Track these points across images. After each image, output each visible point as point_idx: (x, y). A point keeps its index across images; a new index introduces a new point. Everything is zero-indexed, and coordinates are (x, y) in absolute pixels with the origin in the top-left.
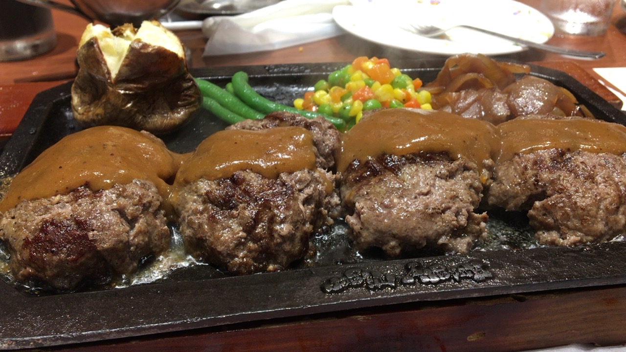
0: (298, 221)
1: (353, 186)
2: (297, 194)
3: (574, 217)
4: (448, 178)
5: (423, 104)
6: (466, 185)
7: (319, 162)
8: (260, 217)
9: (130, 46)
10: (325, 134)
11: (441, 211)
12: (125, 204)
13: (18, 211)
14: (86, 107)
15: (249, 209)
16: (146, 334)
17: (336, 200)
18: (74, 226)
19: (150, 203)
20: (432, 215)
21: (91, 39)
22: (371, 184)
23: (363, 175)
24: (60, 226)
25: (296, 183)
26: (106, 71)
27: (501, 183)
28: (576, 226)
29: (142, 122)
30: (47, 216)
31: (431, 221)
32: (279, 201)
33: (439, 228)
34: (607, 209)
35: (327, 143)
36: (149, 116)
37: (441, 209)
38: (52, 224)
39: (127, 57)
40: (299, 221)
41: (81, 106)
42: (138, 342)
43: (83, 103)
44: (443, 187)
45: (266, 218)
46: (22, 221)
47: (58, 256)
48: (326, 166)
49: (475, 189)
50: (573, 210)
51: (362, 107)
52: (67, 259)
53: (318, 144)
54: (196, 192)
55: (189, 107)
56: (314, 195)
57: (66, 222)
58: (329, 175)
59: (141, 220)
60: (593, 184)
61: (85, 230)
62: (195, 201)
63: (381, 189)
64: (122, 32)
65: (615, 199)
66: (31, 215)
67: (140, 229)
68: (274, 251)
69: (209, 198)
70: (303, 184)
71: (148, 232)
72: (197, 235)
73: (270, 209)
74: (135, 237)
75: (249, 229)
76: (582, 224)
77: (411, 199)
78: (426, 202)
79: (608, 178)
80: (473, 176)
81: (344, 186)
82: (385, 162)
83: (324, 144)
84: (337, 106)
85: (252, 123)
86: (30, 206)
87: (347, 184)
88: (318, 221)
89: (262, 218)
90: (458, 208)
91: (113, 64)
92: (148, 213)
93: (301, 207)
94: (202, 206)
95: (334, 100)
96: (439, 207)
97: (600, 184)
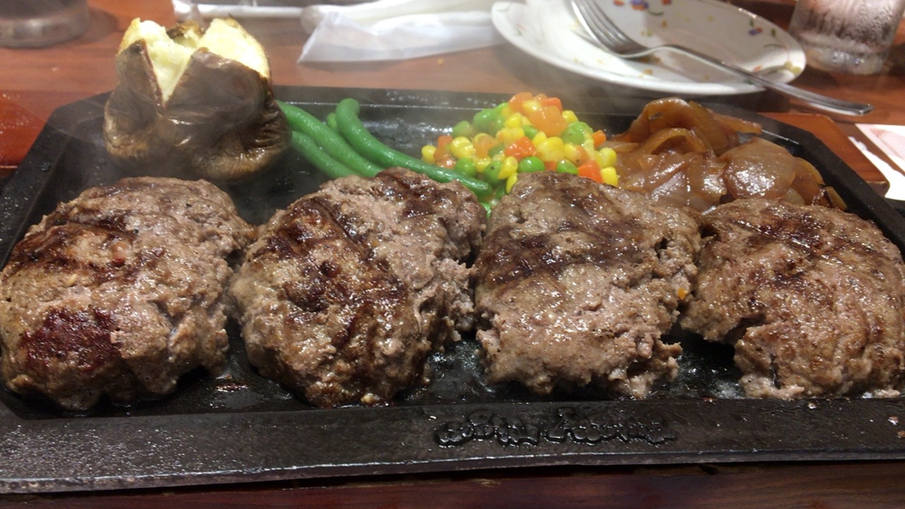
0: (410, 335)
1: (494, 288)
2: (413, 296)
3: (801, 355)
4: (628, 288)
5: (604, 167)
6: (654, 299)
7: (448, 249)
8: (357, 326)
9: (192, 57)
10: (460, 209)
11: (613, 334)
12: (167, 295)
13: (17, 292)
14: (123, 137)
15: (342, 313)
16: (184, 485)
17: (467, 306)
18: (91, 320)
19: (203, 294)
20: (601, 339)
21: (137, 42)
22: (519, 289)
23: (509, 274)
24: (72, 320)
25: (412, 280)
26: (155, 90)
27: (702, 298)
28: (802, 369)
29: (202, 167)
30: (56, 304)
31: (598, 347)
32: (385, 304)
33: (611, 358)
34: (847, 349)
35: (462, 223)
36: (213, 157)
37: (614, 331)
38: (62, 316)
39: (186, 74)
40: (412, 336)
41: (116, 135)
42: (172, 494)
43: (120, 129)
44: (619, 300)
45: (365, 327)
46: (21, 306)
47: (67, 363)
48: (458, 256)
49: (666, 305)
50: (800, 345)
51: (516, 168)
52: (78, 369)
53: (448, 224)
54: (270, 282)
55: (271, 147)
56: (436, 298)
57: (81, 315)
58: (462, 270)
59: (188, 319)
60: (831, 313)
61: (107, 328)
62: (267, 295)
63: (532, 296)
64: (183, 32)
65: (860, 335)
66: (33, 299)
67: (185, 331)
68: (372, 376)
69: (288, 294)
70: (422, 281)
71: (196, 336)
72: (266, 343)
73: (372, 315)
74: (177, 342)
75: (341, 342)
76: (811, 367)
77: (573, 315)
78: (593, 321)
79: (852, 305)
80: (664, 286)
81: (481, 286)
82: (542, 259)
83: (457, 225)
84: (482, 163)
85: (358, 182)
86: (33, 286)
87: (486, 284)
88: (440, 335)
89: (360, 327)
90: (639, 331)
91: (167, 80)
92: (199, 309)
93: (417, 315)
94: (278, 302)
95: (479, 154)
96: (612, 328)
97: (840, 312)
